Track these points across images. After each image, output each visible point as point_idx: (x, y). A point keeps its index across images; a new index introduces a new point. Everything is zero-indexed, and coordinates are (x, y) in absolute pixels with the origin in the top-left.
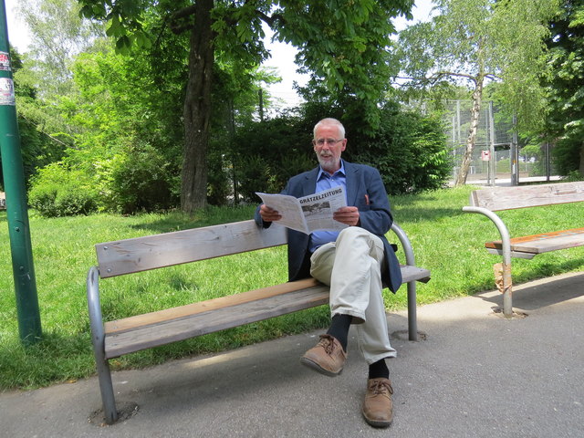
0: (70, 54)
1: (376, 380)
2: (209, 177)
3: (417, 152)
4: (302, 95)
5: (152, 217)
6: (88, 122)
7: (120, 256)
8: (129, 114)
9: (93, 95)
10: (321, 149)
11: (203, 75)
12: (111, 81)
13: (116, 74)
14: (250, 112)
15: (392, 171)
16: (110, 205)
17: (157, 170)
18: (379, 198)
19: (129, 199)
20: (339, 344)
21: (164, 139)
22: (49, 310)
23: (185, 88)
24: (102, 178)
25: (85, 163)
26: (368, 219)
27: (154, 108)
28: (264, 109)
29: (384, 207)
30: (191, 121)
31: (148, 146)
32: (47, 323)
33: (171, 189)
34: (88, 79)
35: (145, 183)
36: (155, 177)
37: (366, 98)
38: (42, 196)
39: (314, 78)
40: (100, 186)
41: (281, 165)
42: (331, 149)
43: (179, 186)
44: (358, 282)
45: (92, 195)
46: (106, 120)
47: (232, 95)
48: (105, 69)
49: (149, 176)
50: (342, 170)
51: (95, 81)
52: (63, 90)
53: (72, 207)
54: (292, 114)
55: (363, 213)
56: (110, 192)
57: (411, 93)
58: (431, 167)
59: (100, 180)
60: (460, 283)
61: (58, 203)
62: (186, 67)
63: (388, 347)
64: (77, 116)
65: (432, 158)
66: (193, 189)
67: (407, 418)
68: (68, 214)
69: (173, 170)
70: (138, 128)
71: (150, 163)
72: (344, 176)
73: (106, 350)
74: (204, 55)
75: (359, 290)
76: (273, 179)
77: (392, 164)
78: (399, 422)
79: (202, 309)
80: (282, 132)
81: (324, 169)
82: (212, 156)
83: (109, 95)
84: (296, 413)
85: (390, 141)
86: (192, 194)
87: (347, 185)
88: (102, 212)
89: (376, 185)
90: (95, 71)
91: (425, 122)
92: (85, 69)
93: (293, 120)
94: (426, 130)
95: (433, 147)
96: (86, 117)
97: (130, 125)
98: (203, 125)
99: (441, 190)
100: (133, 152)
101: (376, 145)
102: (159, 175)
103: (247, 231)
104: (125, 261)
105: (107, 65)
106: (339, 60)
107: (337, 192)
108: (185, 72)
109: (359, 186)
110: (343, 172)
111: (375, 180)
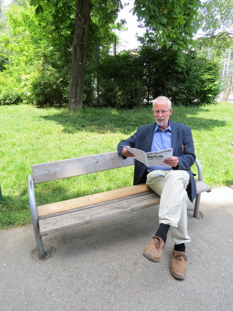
0: (5, 3)
1: (178, 252)
2: (85, 90)
3: (203, 82)
4: (140, 42)
5: (53, 111)
6: (16, 49)
7: (45, 172)
8: (40, 47)
9: (19, 32)
11: (84, 28)
12: (29, 26)
13: (32, 21)
14: (108, 48)
15: (187, 92)
16: (30, 101)
17: (55, 83)
18: (189, 147)
19: (41, 98)
21: (59, 63)
22: (4, 177)
23: (73, 33)
24: (25, 85)
25: (16, 75)
27: (54, 45)
28: (117, 47)
29: (191, 152)
30: (76, 57)
31: (50, 67)
33: (63, 94)
35: (48, 90)
36: (54, 87)
39: (148, 31)
40: (24, 90)
41: (124, 85)
42: (163, 116)
43: (68, 93)
44: (176, 206)
45: (20, 93)
46: (27, 49)
47: (99, 39)
48: (25, 18)
49: (51, 86)
50: (170, 128)
51: (20, 25)
53: (9, 99)
54: (133, 53)
56: (30, 94)
57: (204, 42)
58: (210, 91)
62: (73, 19)
63: (187, 237)
64: (10, 45)
65: (210, 86)
66: (75, 97)
67: (193, 274)
68: (8, 104)
69: (65, 83)
70: (45, 56)
71: (52, 78)
72: (170, 132)
74: (84, 15)
75: (176, 211)
76: (120, 93)
77: (187, 88)
79: (88, 203)
80: (126, 64)
82: (87, 77)
83: (27, 33)
84: (135, 264)
85: (188, 75)
86: (75, 100)
87: (172, 137)
88: (25, 103)
89: (188, 139)
90: (20, 19)
91: (209, 64)
92: (15, 17)
93: (132, 57)
94: (210, 69)
95: (212, 79)
96: (15, 46)
97: (40, 54)
98: (83, 60)
99: (212, 105)
100: (42, 70)
101: (180, 77)
102: (57, 86)
103: (113, 158)
104: (47, 175)
105: (27, 15)
106: (168, 30)
107: (168, 151)
108: (72, 23)
109: (178, 140)
110: (170, 129)
111: (188, 135)
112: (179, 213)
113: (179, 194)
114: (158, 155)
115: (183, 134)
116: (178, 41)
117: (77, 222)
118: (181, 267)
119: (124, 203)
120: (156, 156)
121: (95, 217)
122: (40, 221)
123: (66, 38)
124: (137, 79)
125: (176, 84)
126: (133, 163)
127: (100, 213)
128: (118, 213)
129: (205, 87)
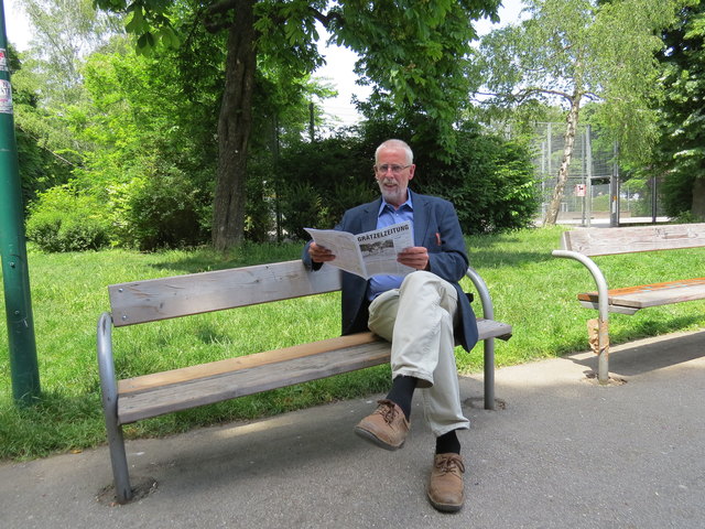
0: (80, 55)
1: (445, 455)
2: (248, 208)
3: (500, 184)
4: (362, 112)
5: (176, 255)
6: (100, 138)
7: (140, 301)
8: (152, 129)
9: (108, 105)
10: (384, 177)
11: (243, 84)
12: (131, 89)
13: (136, 80)
14: (299, 130)
15: (469, 205)
16: (126, 239)
17: (183, 198)
18: (451, 238)
19: (150, 232)
20: (401, 412)
21: (193, 160)
23: (220, 99)
24: (117, 205)
25: (96, 188)
26: (439, 262)
27: (182, 123)
29: (458, 249)
30: (227, 139)
31: (173, 168)
32: (47, 381)
33: (200, 222)
34: (102, 86)
35: (168, 213)
36: (182, 206)
37: (439, 116)
38: (42, 226)
39: (377, 91)
40: (115, 216)
41: (334, 196)
42: (396, 177)
43: (211, 217)
44: (426, 337)
45: (103, 227)
46: (123, 135)
47: (277, 109)
48: (123, 74)
49: (174, 204)
50: (409, 203)
51: (111, 88)
52: (71, 97)
53: (79, 240)
54: (350, 135)
55: (433, 255)
56: (126, 223)
58: (515, 201)
59: (114, 208)
60: (547, 342)
61: (61, 235)
62: (223, 73)
63: (460, 416)
64: (87, 130)
65: (516, 191)
66: (227, 222)
67: (481, 502)
68: (75, 249)
69: (204, 198)
70: (162, 146)
71: (176, 189)
72: (411, 210)
73: (119, 413)
74: (243, 59)
76: (324, 211)
77: (469, 197)
78: (472, 505)
80: (337, 156)
81: (388, 201)
82: (251, 182)
83: (127, 105)
84: (348, 493)
85: (467, 170)
86: (227, 228)
87: (415, 221)
88: (116, 247)
89: (448, 222)
90: (111, 75)
91: (508, 147)
92: (99, 73)
93: (350, 141)
94: (511, 157)
95: (518, 178)
96: (98, 131)
97: (151, 142)
98: (241, 144)
99: (524, 230)
100: (155, 175)
101: (450, 174)
102: (187, 204)
103: (292, 274)
104: (144, 307)
105: (125, 68)
106: (409, 70)
108: (221, 80)
109: (428, 223)
110: (410, 205)
112: (435, 353)
113: (431, 311)
114: (383, 240)
116: (437, 101)
119: (318, 361)
122: (120, 400)
123: (208, 110)
124: (359, 182)
125: (445, 190)
128: (302, 375)
129: (506, 193)
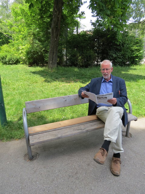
0: (10, 2)
2: (58, 55)
3: (132, 51)
4: (93, 26)
5: (38, 69)
6: (17, 30)
7: (34, 106)
8: (31, 29)
9: (18, 20)
11: (58, 17)
12: (25, 16)
13: (26, 13)
14: (73, 30)
15: (122, 58)
16: (24, 63)
19: (31, 61)
21: (43, 39)
22: (8, 109)
23: (51, 20)
24: (22, 52)
25: (16, 46)
26: (119, 101)
27: (40, 28)
28: (78, 29)
29: (125, 95)
30: (53, 35)
31: (37, 42)
33: (45, 58)
34: (16, 14)
35: (36, 55)
36: (40, 54)
38: (2, 57)
39: (98, 19)
40: (21, 55)
41: (83, 53)
43: (48, 57)
45: (18, 57)
46: (23, 30)
47: (68, 24)
48: (22, 11)
49: (38, 53)
50: (111, 80)
51: (19, 15)
52: (8, 17)
53: (12, 61)
54: (89, 33)
56: (24, 58)
57: (133, 26)
58: (137, 57)
59: (21, 53)
61: (7, 60)
62: (52, 12)
64: (13, 28)
65: (137, 54)
66: (52, 60)
67: (125, 173)
68: (11, 64)
69: (46, 52)
70: (34, 34)
71: (38, 48)
72: (112, 82)
73: (30, 143)
74: (58, 9)
75: (115, 132)
76: (80, 58)
77: (123, 55)
79: (60, 126)
80: (84, 40)
82: (59, 47)
83: (23, 20)
84: (89, 165)
85: (123, 47)
86: (52, 62)
87: (113, 86)
88: (22, 64)
89: (123, 87)
90: (19, 12)
91: (137, 39)
92: (16, 10)
93: (89, 35)
94: (137, 43)
95: (138, 49)
96: (16, 28)
97: (31, 33)
98: (57, 37)
99: (138, 66)
100: (32, 43)
101: (118, 48)
102: (41, 53)
103: (75, 98)
104: (35, 108)
105: (23, 9)
106: (111, 18)
107: (111, 94)
108: (51, 14)
109: (117, 87)
110: (112, 81)
111: (123, 85)
113: (117, 122)
114: (104, 97)
115: (120, 84)
116: (117, 25)
117: (53, 138)
118: (117, 168)
119: (82, 127)
120: (102, 97)
121: (64, 135)
122: (30, 137)
123: (47, 23)
124: (91, 49)
125: (116, 52)
126: (88, 101)
127: (67, 132)
128: (78, 133)
129: (134, 54)
